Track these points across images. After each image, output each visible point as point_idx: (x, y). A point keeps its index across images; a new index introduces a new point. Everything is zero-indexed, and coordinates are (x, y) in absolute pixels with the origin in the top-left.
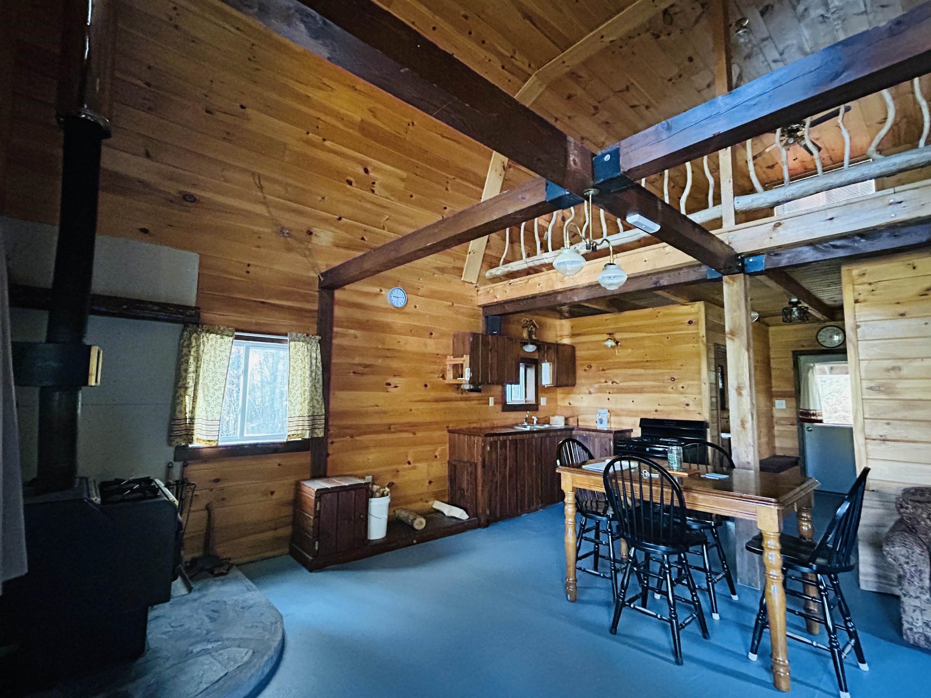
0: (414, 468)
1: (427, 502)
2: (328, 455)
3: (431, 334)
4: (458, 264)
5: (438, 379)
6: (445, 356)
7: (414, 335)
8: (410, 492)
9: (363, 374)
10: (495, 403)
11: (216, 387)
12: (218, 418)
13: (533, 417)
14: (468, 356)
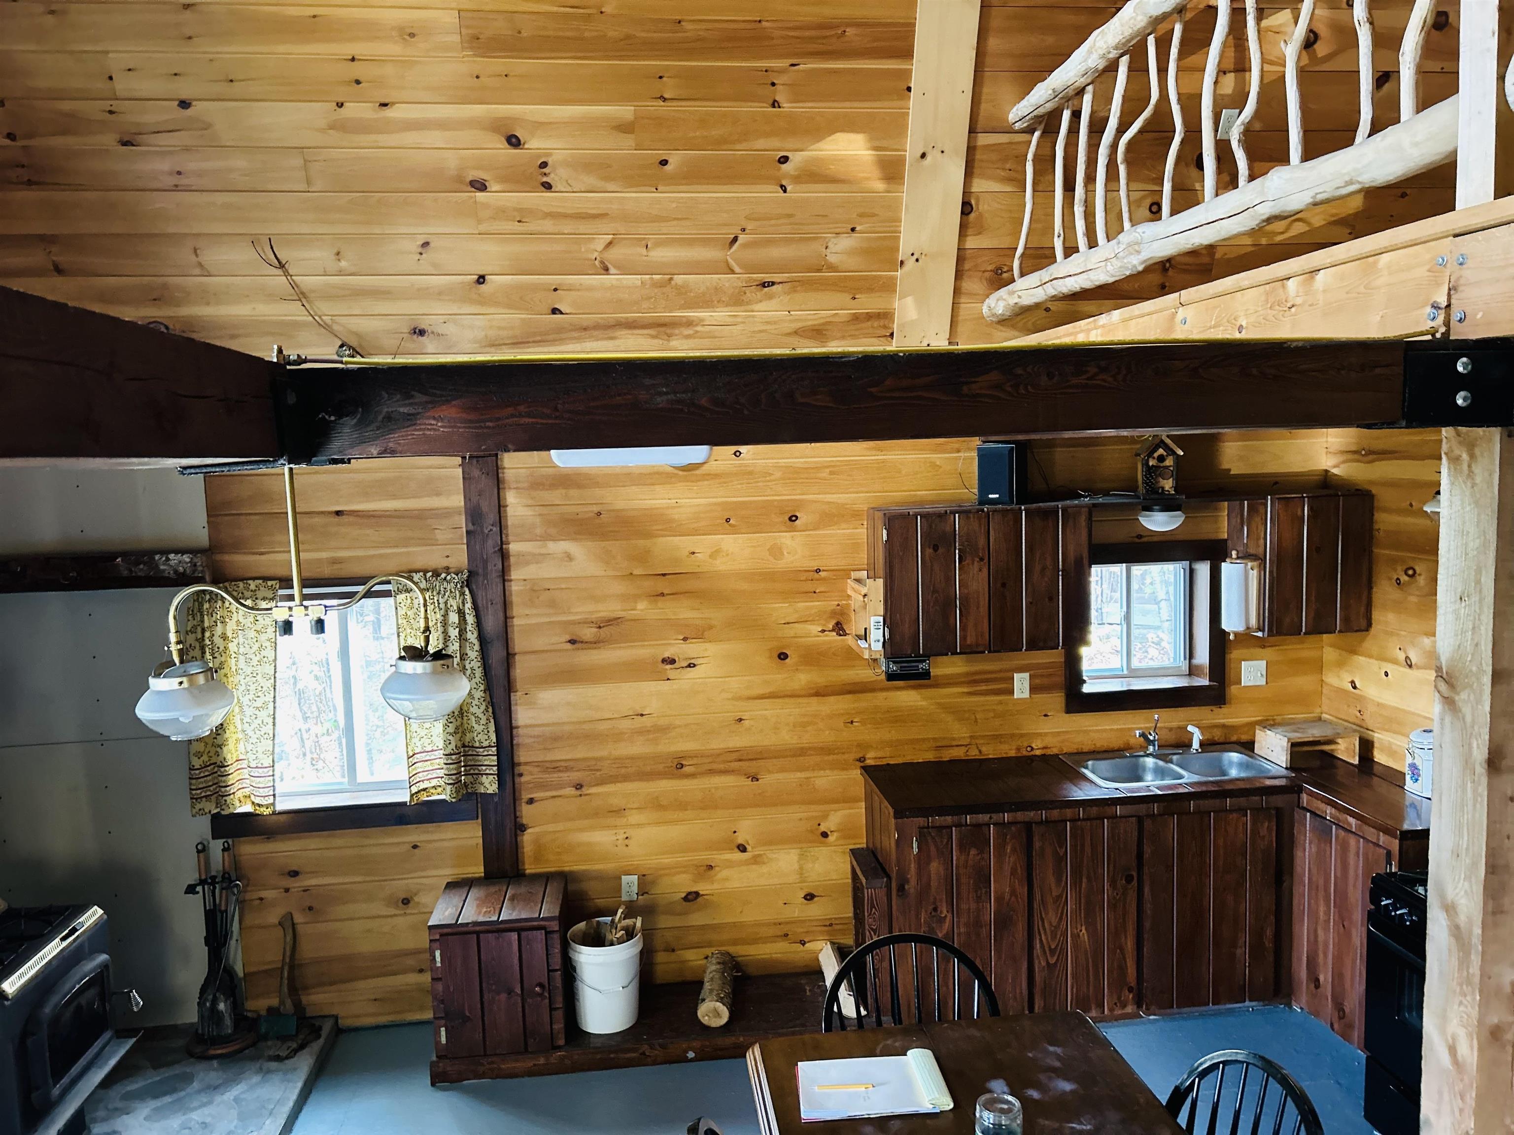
0: (757, 860)
1: (803, 943)
2: (522, 828)
3: (793, 518)
4: (868, 303)
5: (824, 638)
6: (845, 573)
7: (735, 530)
8: (749, 916)
9: (596, 643)
10: (1033, 689)
11: (259, 703)
12: (268, 762)
13: (1190, 728)
14: (882, 580)
